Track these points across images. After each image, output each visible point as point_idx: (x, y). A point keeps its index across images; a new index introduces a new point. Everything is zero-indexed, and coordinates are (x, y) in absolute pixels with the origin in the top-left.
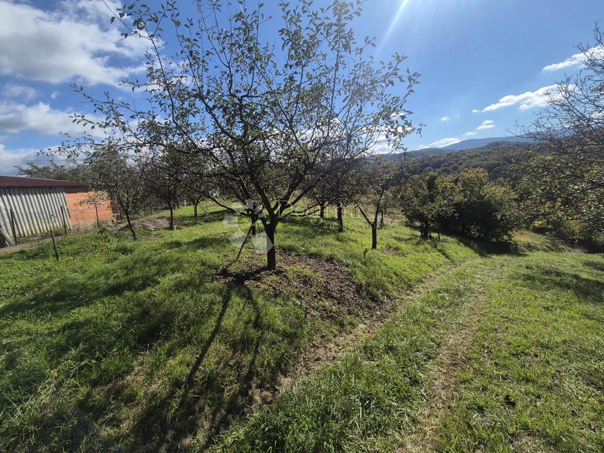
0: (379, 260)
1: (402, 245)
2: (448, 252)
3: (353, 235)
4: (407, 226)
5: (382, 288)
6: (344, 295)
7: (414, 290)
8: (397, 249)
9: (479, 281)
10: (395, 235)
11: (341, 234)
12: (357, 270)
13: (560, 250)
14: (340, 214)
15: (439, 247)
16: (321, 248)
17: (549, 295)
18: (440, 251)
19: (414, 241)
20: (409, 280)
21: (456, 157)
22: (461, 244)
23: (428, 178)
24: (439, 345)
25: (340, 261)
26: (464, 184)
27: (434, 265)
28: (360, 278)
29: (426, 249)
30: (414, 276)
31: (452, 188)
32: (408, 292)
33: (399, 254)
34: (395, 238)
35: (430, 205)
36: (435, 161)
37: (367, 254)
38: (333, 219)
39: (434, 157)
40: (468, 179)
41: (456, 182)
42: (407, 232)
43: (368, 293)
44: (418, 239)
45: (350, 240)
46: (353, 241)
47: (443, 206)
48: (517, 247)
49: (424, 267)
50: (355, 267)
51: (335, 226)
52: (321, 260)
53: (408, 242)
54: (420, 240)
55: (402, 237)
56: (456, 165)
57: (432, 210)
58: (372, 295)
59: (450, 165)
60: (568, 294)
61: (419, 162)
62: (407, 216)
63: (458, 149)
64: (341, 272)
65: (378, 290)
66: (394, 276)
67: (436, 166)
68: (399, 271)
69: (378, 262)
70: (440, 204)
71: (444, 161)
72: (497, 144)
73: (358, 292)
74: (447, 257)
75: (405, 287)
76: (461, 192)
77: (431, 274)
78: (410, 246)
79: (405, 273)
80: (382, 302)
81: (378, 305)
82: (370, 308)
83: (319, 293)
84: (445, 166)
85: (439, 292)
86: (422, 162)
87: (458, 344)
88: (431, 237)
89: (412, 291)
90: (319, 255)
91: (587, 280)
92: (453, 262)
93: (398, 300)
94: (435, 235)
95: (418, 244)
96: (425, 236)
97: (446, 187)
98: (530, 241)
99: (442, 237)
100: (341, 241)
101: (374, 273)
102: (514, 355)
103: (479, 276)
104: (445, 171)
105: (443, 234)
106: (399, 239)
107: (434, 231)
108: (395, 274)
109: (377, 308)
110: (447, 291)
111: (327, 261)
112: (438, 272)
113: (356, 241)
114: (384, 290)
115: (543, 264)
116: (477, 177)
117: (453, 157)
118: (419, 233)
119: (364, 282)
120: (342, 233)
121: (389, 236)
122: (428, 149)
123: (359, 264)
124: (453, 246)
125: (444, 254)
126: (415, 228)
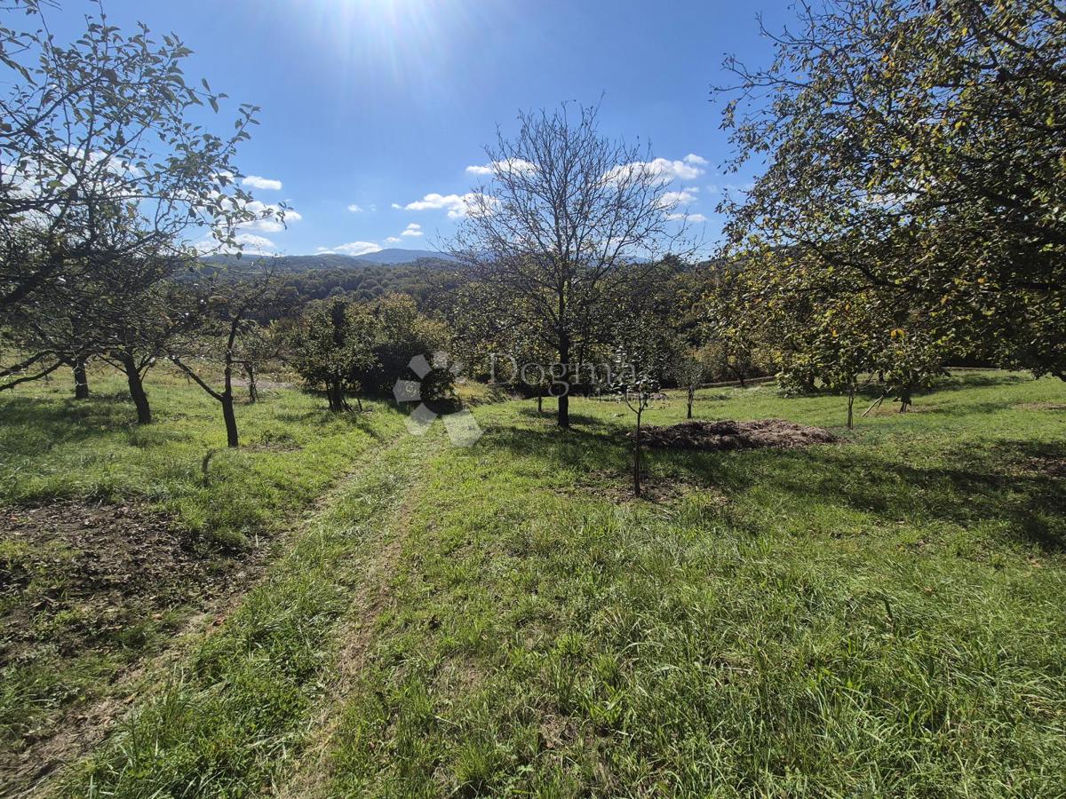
0: (242, 467)
1: (296, 429)
2: (374, 426)
3: (179, 428)
4: (305, 392)
5: (249, 522)
6: (146, 569)
7: (317, 505)
8: (284, 437)
9: (416, 462)
10: (280, 412)
11: (144, 428)
12: (183, 503)
13: (502, 400)
14: (135, 382)
15: (360, 421)
16: (70, 474)
17: (488, 458)
18: (361, 427)
19: (317, 418)
20: (308, 490)
21: (379, 274)
22: (393, 410)
23: (331, 305)
24: (352, 587)
25: (131, 495)
26: (388, 318)
27: (352, 453)
28: (194, 516)
29: (338, 428)
30: (316, 480)
31: (372, 323)
32: (305, 513)
33: (289, 446)
34: (281, 418)
35: (338, 353)
36: (347, 277)
37: (211, 462)
38: (121, 397)
39: (345, 271)
40: (391, 309)
41: (376, 312)
42: (307, 401)
43: (214, 542)
44: (324, 412)
45: (170, 438)
46: (179, 440)
47: (359, 352)
48: (460, 404)
49: (335, 461)
50: (177, 495)
51: (126, 412)
52: (68, 505)
53: (305, 421)
54: (328, 415)
55: (294, 413)
56: (380, 286)
57: (342, 360)
58: (224, 544)
59: (370, 286)
60: (505, 453)
61: (320, 276)
62: (305, 375)
63: (380, 262)
64: (137, 517)
65: (238, 528)
66: (276, 491)
67: (350, 285)
68: (285, 478)
69: (238, 471)
70: (354, 350)
71: (361, 277)
72: (429, 261)
73: (187, 548)
74: (373, 435)
75: (299, 505)
76: (384, 329)
77: (347, 469)
78: (310, 428)
79: (298, 479)
80: (249, 551)
81: (241, 558)
82: (220, 573)
83: (56, 594)
84: (363, 287)
85: (358, 496)
86: (326, 277)
87: (382, 571)
88: (347, 407)
89: (314, 507)
90: (61, 494)
91: (522, 430)
92: (381, 441)
93: (285, 534)
94: (353, 402)
95: (324, 421)
96: (337, 406)
97: (363, 322)
98: (474, 393)
99: (364, 404)
100: (143, 444)
101: (229, 496)
102: (446, 554)
103: (416, 454)
104: (364, 295)
105: (366, 399)
106: (290, 419)
107: (353, 396)
108: (278, 486)
109: (239, 564)
110: (369, 491)
111: (91, 501)
112: (359, 463)
113: (188, 438)
114: (255, 524)
115: (486, 421)
116: (404, 308)
117: (373, 274)
118: (326, 403)
119: (201, 524)
120: (150, 427)
121: (268, 416)
122: (334, 256)
123: (189, 487)
124: (380, 416)
125: (368, 431)
126: (320, 394)
